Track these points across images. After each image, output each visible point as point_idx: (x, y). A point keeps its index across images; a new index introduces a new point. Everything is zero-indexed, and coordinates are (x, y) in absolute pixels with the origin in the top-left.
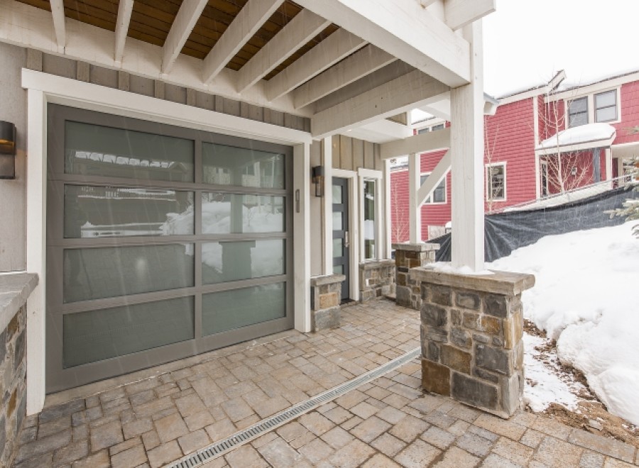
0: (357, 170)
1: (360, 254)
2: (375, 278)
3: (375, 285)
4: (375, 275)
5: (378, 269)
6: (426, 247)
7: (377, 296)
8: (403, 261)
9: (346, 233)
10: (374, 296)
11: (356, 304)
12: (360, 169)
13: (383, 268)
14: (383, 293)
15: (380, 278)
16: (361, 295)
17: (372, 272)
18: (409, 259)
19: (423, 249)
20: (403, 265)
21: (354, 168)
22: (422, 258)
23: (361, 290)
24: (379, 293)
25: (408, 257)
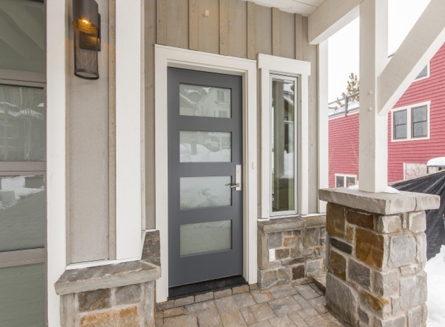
0: (257, 59)
1: (260, 204)
2: (290, 247)
3: (289, 258)
4: (290, 243)
5: (297, 232)
6: (399, 203)
7: (295, 278)
8: (341, 227)
9: (238, 167)
10: (287, 277)
11: (250, 291)
12: (261, 57)
13: (306, 230)
14: (307, 273)
15: (301, 246)
16: (259, 275)
17: (284, 237)
18: (354, 226)
19: (391, 209)
20: (342, 236)
21: (250, 53)
22: (386, 229)
23: (260, 267)
24: (298, 273)
25: (351, 221)
